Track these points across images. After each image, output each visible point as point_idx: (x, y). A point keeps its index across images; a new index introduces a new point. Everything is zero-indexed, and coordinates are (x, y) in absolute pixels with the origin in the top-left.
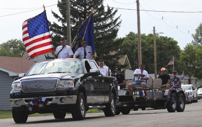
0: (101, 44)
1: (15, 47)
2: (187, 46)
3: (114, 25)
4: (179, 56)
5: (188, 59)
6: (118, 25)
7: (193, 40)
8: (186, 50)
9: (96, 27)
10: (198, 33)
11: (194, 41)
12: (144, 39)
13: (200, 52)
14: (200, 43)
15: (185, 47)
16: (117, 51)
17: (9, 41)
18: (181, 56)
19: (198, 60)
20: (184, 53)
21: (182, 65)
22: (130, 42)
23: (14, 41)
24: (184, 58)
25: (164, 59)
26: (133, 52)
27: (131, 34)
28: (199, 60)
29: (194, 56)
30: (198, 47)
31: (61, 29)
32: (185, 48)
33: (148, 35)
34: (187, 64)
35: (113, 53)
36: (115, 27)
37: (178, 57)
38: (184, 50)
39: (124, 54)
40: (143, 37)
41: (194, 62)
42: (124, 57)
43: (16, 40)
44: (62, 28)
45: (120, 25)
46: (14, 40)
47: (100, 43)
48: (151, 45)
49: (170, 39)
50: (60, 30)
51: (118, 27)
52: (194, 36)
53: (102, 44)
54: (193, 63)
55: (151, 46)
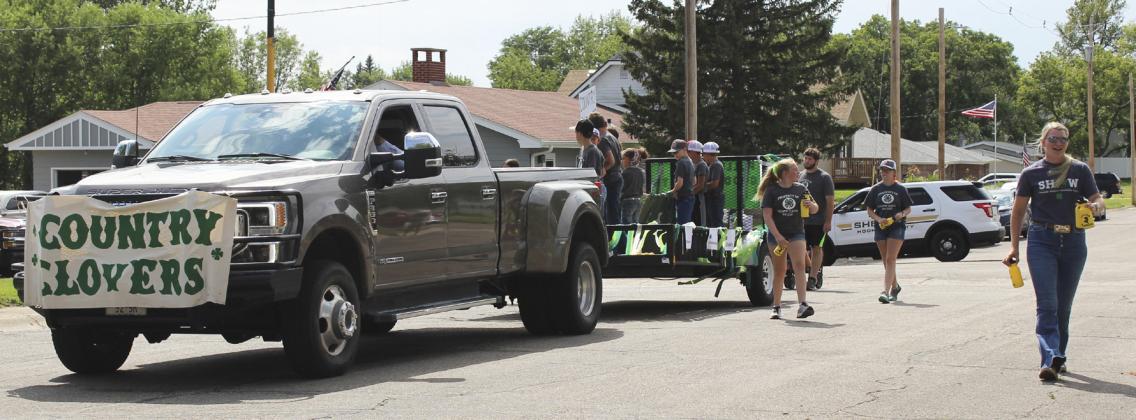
0: (784, 60)
1: (545, 49)
2: (1039, 59)
3: (823, 6)
4: (1017, 88)
5: (1042, 97)
6: (833, 6)
7: (1060, 39)
8: (1035, 72)
9: (771, 9)
10: (1074, 20)
11: (1062, 45)
12: (913, 38)
13: (1077, 78)
14: (1077, 52)
15: (1033, 61)
16: (830, 82)
17: (531, 33)
18: (1022, 90)
19: (1070, 101)
20: (1031, 80)
21: (1023, 114)
22: (870, 45)
23: (542, 33)
24: (1030, 95)
25: (970, 95)
26: (880, 72)
27: (876, 20)
28: (1072, 102)
29: (1060, 90)
30: (1073, 62)
31: (669, 14)
32: (1032, 65)
33: (928, 25)
34: (1035, 111)
35: (816, 88)
36: (825, 12)
37: (1012, 91)
38: (1030, 70)
39: (850, 91)
40: (913, 31)
41: (1059, 105)
42: (847, 101)
43: (549, 29)
44: (673, 12)
45: (840, 9)
46: (543, 28)
47: (781, 56)
48: (933, 53)
49: (991, 38)
50: (666, 17)
51: (833, 13)
52: (1063, 30)
53: (786, 63)
54: (1056, 109)
55: (933, 58)
